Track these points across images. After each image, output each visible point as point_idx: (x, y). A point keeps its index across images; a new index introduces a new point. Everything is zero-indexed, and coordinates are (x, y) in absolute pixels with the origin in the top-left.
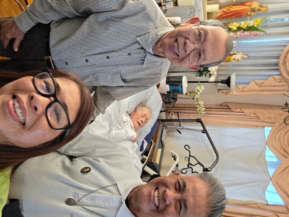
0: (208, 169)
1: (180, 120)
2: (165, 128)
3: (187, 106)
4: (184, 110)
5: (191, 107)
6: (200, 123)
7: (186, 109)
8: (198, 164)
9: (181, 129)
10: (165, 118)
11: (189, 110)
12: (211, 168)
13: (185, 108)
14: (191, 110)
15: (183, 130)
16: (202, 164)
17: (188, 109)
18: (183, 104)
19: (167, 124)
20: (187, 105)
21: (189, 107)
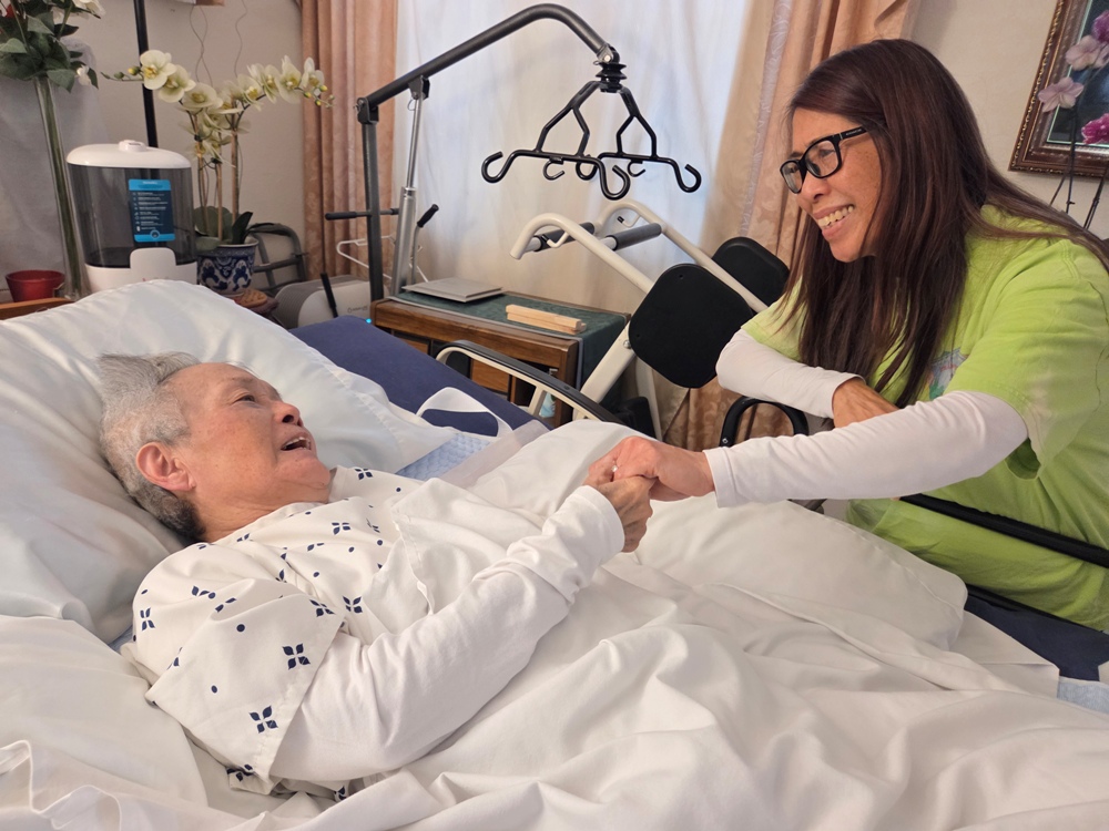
0: (603, 64)
1: (368, 207)
2: (414, 282)
3: (314, 178)
4: (332, 195)
5: (315, 159)
6: (381, 107)
7: (325, 182)
8: (582, 109)
9: (411, 203)
10: (366, 286)
11: (331, 170)
12: (598, 46)
13: (325, 191)
14: (331, 160)
15: (417, 196)
16: (580, 93)
17: (325, 175)
18: (306, 196)
19: (394, 274)
20: (306, 177)
21: (315, 168)
